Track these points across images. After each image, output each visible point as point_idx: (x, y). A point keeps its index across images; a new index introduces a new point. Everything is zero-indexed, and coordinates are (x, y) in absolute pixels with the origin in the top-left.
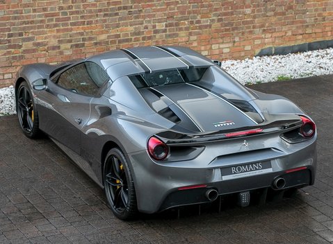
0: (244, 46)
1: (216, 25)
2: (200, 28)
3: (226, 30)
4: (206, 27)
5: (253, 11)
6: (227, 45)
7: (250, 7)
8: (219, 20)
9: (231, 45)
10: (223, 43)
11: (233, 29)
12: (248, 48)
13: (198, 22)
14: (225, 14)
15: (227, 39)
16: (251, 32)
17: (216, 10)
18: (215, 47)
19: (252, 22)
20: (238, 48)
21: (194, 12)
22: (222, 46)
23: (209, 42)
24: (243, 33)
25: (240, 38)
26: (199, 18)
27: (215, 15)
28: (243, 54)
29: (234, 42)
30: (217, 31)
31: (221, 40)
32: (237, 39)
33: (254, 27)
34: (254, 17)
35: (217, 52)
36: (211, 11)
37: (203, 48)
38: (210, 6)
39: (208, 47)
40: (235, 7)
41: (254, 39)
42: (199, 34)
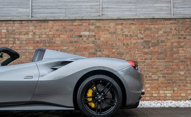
0: (181, 94)
1: (161, 79)
2: (152, 80)
3: (168, 83)
4: (155, 80)
5: (185, 73)
6: (169, 92)
7: (183, 71)
8: (163, 77)
9: (172, 92)
10: (166, 90)
11: (173, 83)
12: (183, 95)
13: (150, 77)
14: (167, 74)
15: (169, 88)
16: (184, 86)
17: (161, 71)
18: (161, 92)
19: (185, 80)
20: (177, 94)
21: (147, 71)
22: (166, 92)
23: (157, 89)
24: (179, 86)
25: (178, 88)
26: (150, 74)
27: (160, 74)
28: (180, 98)
29: (174, 90)
30: (163, 83)
31: (165, 89)
32: (175, 89)
33: (186, 83)
34: (186, 77)
35: (163, 95)
36: (158, 71)
37: (154, 92)
38: (157, 68)
39: (157, 92)
40: (173, 70)
41: (187, 90)
42: (151, 84)
